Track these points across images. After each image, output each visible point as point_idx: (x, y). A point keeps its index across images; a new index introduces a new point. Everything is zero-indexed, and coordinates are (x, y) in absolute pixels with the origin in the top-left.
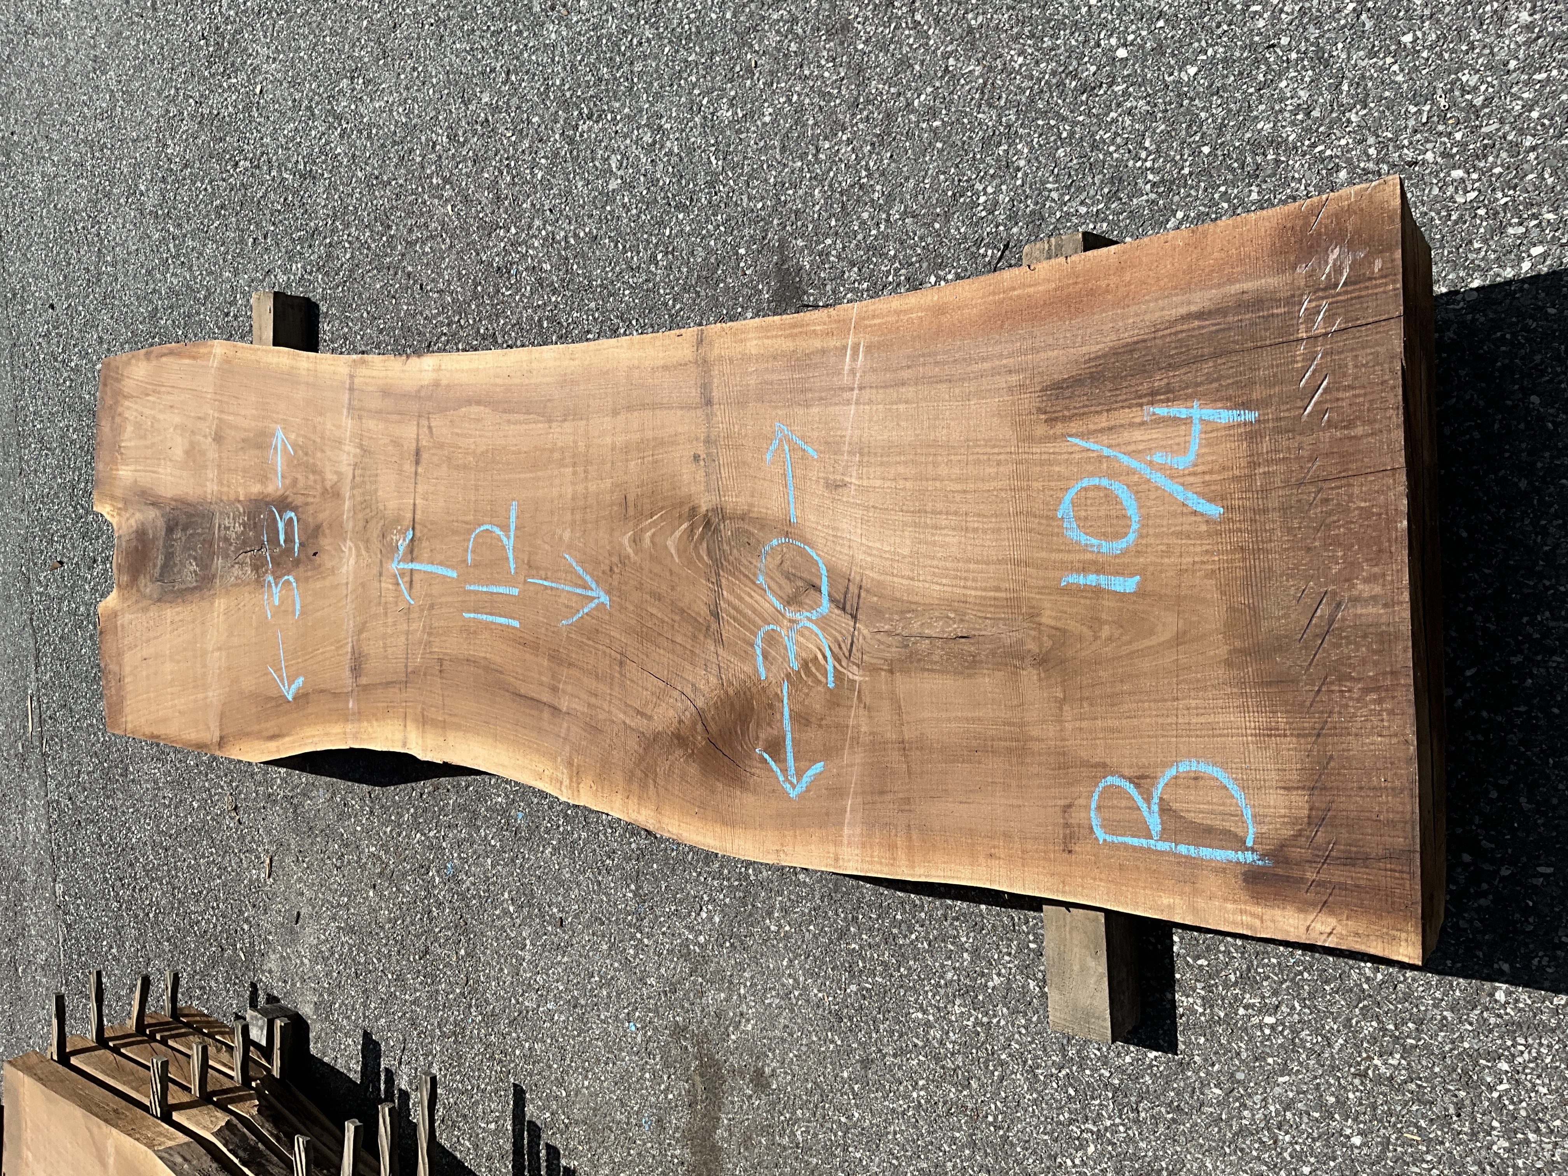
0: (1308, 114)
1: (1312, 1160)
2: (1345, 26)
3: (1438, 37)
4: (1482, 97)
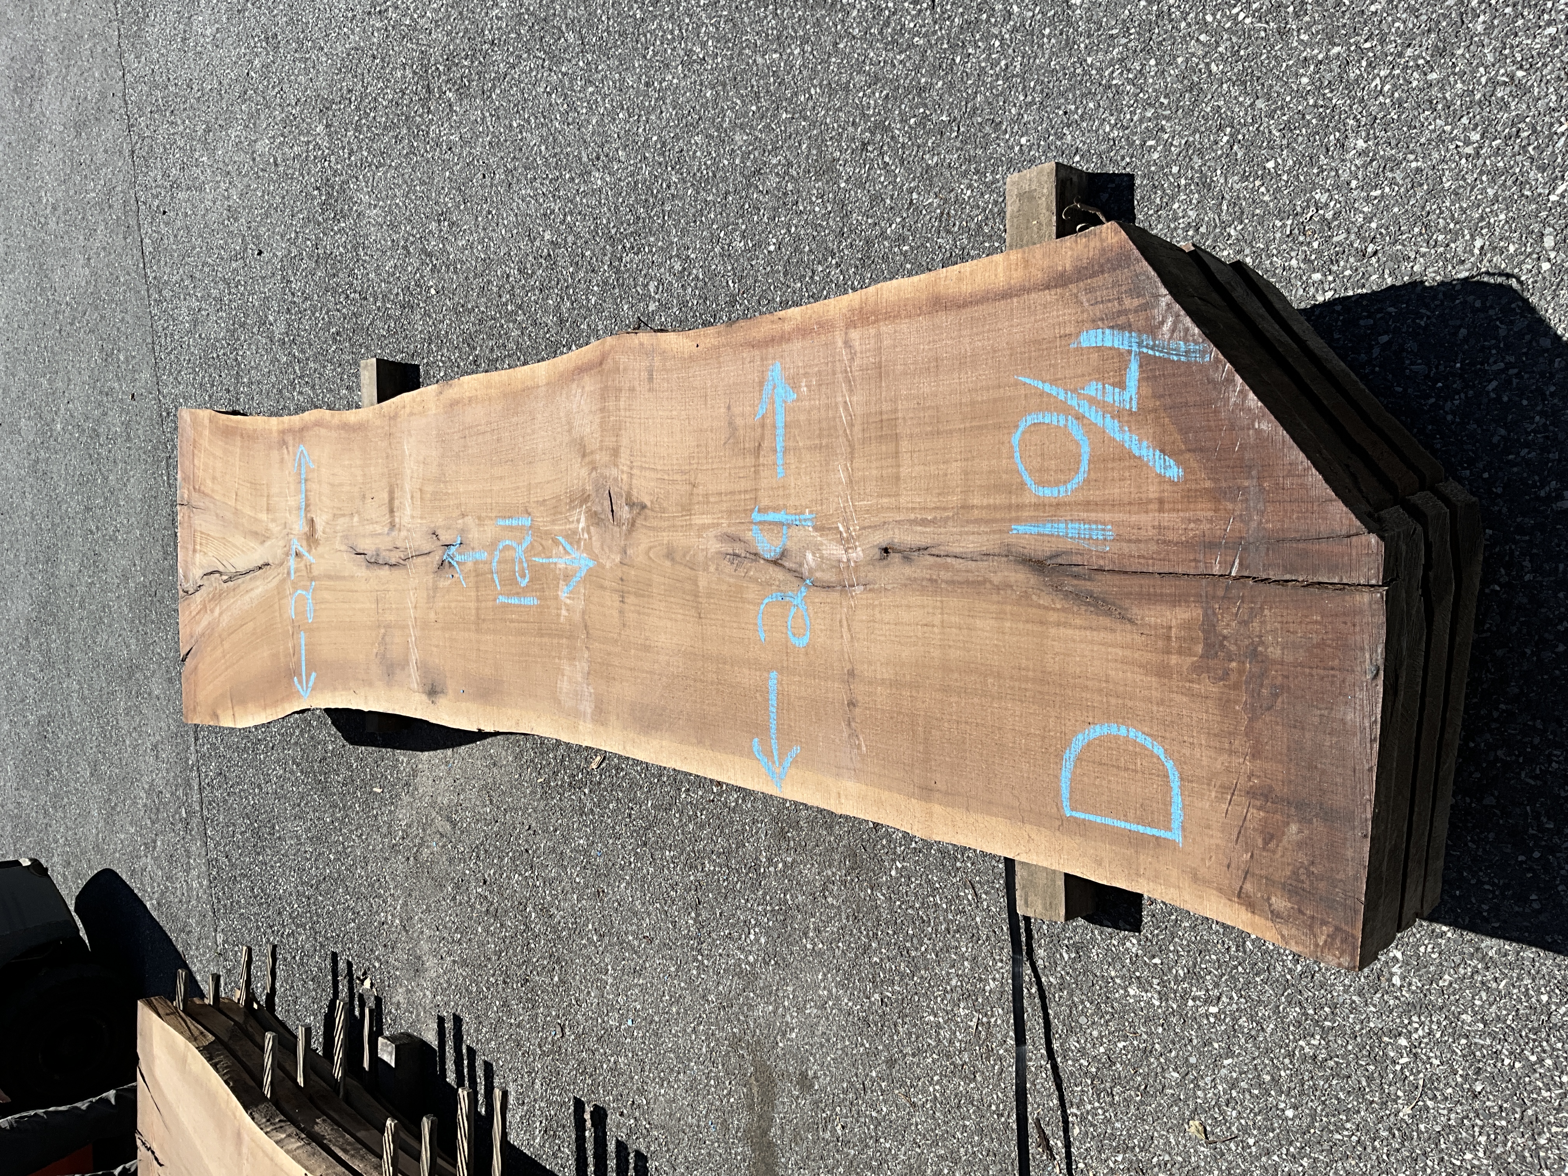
0: (1197, 230)
1: (1255, 1132)
2: (1221, 156)
3: (1294, 163)
4: (1332, 212)
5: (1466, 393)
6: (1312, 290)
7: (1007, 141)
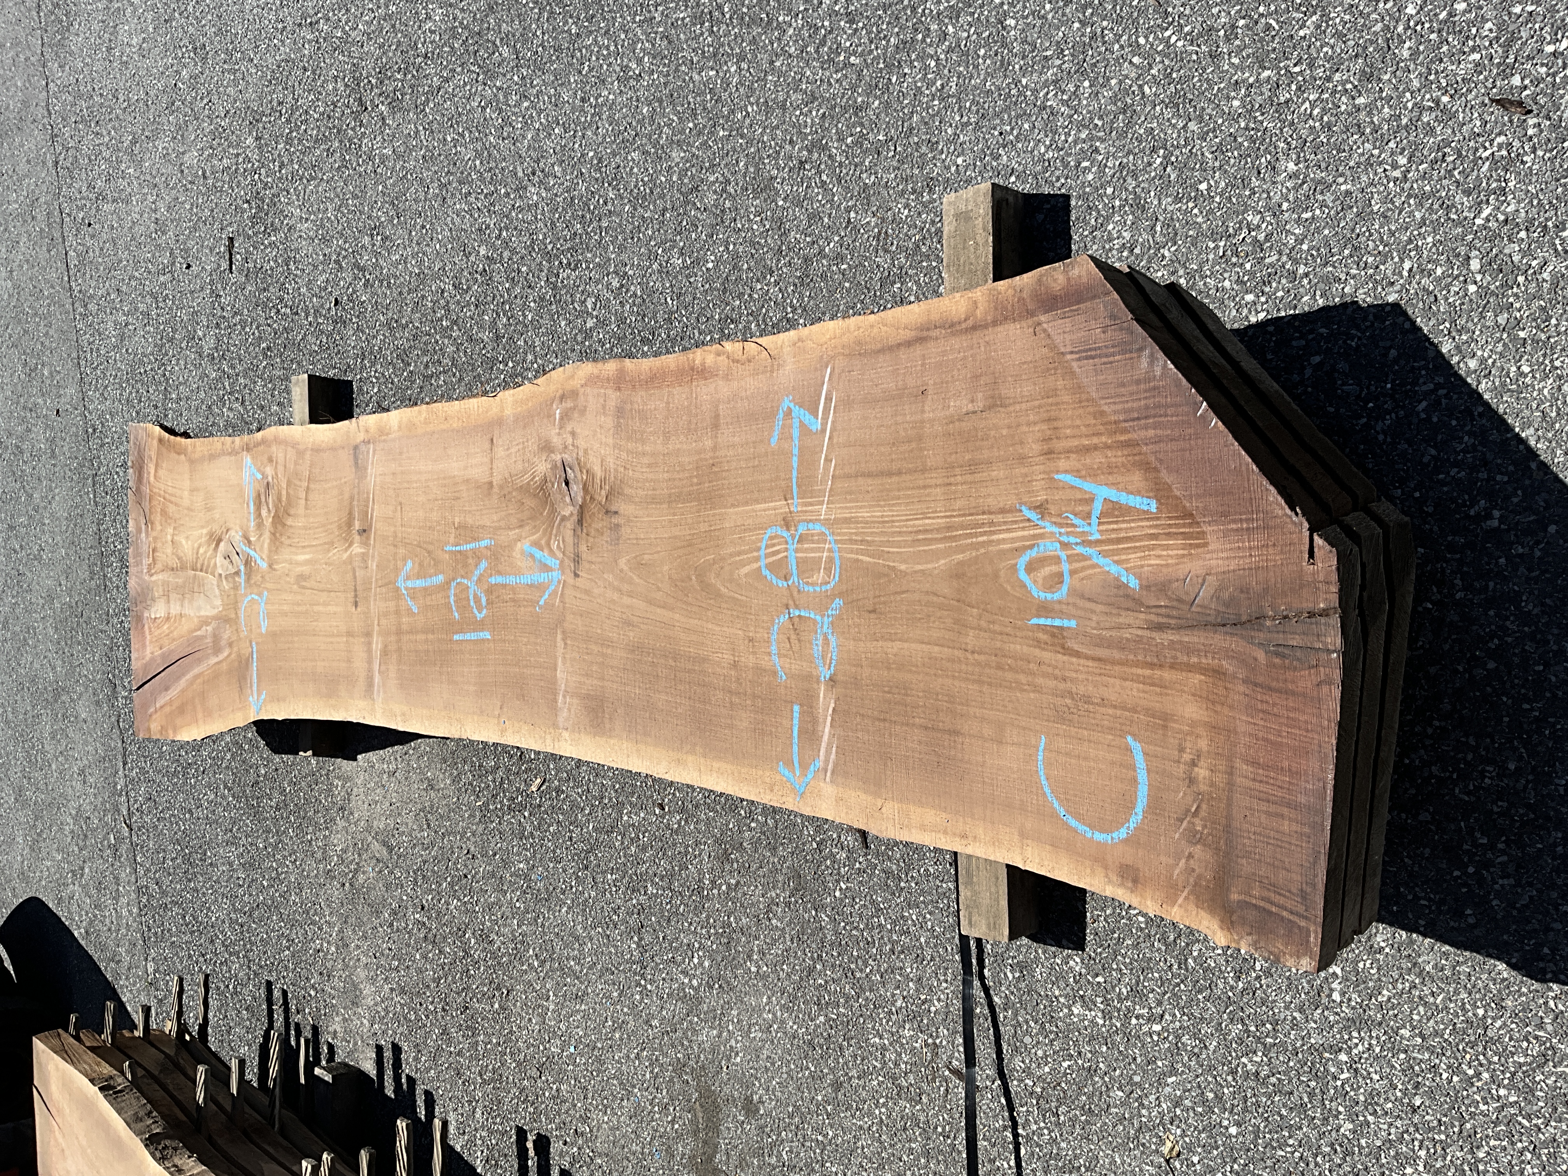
0: (1132, 251)
1: (1199, 1150)
2: (1154, 178)
3: (1227, 185)
5: (1396, 413)
6: (1245, 312)
7: (944, 161)
